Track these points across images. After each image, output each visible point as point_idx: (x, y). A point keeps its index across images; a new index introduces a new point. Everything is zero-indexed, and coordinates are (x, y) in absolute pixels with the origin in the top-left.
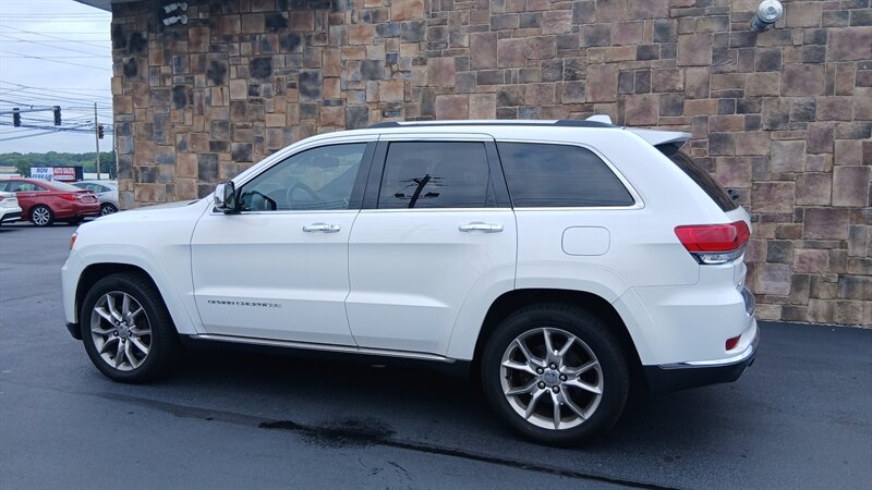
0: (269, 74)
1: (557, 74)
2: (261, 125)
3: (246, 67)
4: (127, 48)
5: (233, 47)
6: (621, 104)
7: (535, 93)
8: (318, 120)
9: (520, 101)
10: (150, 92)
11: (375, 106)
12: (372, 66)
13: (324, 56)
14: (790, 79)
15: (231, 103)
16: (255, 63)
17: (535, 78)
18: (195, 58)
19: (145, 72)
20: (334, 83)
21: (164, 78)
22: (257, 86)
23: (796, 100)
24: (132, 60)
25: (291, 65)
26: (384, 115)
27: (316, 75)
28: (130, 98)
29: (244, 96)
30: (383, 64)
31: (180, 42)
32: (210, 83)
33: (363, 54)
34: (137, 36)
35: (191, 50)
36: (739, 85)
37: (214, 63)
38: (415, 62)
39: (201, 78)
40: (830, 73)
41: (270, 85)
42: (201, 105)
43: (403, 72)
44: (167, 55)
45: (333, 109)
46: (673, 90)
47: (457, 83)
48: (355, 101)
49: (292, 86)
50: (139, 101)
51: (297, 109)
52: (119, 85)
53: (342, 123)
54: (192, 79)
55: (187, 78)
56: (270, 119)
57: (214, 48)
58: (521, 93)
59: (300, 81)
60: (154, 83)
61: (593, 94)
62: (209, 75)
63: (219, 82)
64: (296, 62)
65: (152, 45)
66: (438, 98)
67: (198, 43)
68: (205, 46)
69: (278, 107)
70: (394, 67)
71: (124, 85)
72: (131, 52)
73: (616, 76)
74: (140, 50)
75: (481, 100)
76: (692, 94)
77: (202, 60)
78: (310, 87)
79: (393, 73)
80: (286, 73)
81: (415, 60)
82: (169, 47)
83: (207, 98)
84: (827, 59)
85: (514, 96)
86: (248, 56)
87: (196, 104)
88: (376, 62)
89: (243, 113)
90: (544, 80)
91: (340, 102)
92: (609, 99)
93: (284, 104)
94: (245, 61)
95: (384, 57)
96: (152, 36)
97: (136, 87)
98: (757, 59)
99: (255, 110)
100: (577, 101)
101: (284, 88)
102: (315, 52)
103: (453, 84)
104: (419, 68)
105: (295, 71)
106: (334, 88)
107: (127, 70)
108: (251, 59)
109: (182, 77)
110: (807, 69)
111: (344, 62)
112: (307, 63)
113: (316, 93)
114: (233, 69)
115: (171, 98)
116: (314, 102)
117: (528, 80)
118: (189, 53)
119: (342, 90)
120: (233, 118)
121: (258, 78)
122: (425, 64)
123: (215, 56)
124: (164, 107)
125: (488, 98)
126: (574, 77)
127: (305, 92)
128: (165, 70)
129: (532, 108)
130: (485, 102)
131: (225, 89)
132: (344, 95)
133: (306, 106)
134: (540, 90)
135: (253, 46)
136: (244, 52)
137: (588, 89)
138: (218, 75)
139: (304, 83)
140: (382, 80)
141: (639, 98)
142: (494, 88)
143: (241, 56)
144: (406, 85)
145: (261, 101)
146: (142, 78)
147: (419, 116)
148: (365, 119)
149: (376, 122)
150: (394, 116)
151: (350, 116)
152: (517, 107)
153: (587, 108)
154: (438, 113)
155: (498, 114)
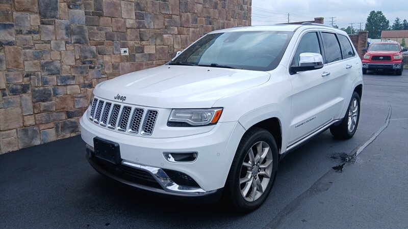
6: (181, 16)
7: (151, 5)
8: (12, 6)
9: (146, 9)
14: (220, 13)
23: (221, 21)
36: (209, 13)
40: (226, 12)
46: (194, 13)
53: (36, 9)
58: (145, 5)
61: (172, 10)
75: (127, 6)
76: (199, 15)
84: (226, 7)
85: (142, 5)
92: (177, 13)
98: (213, 4)
100: (167, 13)
110: (223, 10)
125: (131, 5)
130: (129, 7)
134: (153, 4)
137: (170, 7)
141: (186, 14)
147: (93, 11)
148: (56, 9)
149: (64, 12)
150: (76, 8)
151: (42, 4)
152: (144, 12)
153: (170, 17)
154: (105, 10)
155: (136, 15)
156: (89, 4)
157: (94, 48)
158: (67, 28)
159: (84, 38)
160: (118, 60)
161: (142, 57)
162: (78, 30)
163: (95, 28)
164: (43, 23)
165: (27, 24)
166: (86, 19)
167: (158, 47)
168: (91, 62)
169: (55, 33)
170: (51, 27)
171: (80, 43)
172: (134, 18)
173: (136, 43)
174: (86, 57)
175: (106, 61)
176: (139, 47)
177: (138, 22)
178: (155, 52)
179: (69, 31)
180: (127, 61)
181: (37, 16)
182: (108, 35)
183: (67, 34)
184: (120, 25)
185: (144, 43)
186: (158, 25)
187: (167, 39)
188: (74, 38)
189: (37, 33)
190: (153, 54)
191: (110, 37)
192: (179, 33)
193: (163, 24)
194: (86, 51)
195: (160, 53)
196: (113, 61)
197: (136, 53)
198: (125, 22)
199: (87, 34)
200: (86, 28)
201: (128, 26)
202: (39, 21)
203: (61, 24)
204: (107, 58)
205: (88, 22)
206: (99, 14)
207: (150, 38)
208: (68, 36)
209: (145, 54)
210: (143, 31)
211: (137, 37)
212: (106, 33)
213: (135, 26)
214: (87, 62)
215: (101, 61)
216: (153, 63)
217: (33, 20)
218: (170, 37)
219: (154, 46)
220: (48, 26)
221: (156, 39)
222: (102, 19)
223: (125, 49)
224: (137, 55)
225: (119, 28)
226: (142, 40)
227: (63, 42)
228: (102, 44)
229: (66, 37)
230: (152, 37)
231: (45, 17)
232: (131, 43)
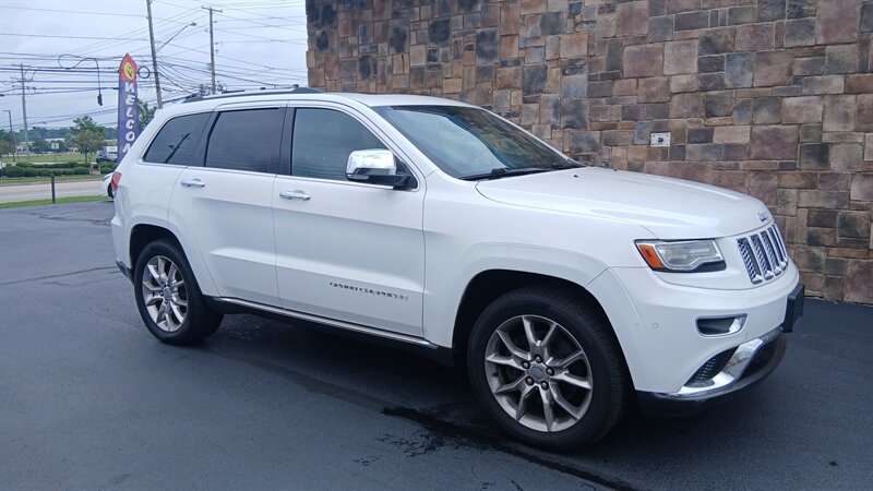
0: (447, 37)
1: (778, 12)
2: (439, 91)
3: (426, 31)
4: (320, 20)
5: (413, 12)
6: (864, 44)
7: (748, 36)
8: (494, 83)
9: (730, 46)
10: (338, 63)
11: (555, 64)
12: (553, 19)
13: (503, 13)
15: (411, 70)
16: (434, 27)
17: (748, 17)
18: (379, 26)
19: (335, 43)
20: (512, 42)
21: (351, 48)
22: (435, 51)
24: (324, 33)
25: (469, 25)
26: (564, 74)
27: (494, 34)
28: (322, 70)
29: (423, 63)
30: (565, 15)
31: (365, 12)
32: (393, 50)
33: (543, 6)
34: (328, 7)
35: (375, 19)
37: (396, 30)
38: (602, 10)
39: (384, 47)
41: (448, 48)
42: (383, 73)
43: (587, 22)
44: (354, 24)
45: (510, 70)
47: (650, 30)
48: (534, 60)
49: (470, 48)
50: (330, 73)
51: (473, 73)
52: (313, 60)
53: (519, 85)
54: (376, 47)
55: (372, 48)
56: (447, 84)
57: (396, 14)
58: (730, 38)
59: (478, 42)
60: (342, 55)
61: (826, 33)
62: (391, 44)
63: (400, 49)
64: (473, 21)
65: (341, 16)
66: (627, 49)
67: (381, 11)
68: (388, 14)
69: (455, 72)
70: (578, 18)
71: (317, 58)
72: (323, 24)
73: (858, 10)
74: (331, 22)
75: (679, 49)
77: (385, 28)
78: (487, 48)
79: (576, 24)
80: (464, 35)
81: (601, 8)
82: (356, 17)
83: (389, 67)
85: (721, 41)
86: (428, 20)
87: (379, 73)
88: (558, 14)
89: (422, 80)
90: (761, 19)
91: (517, 62)
92: (847, 39)
93: (461, 68)
94: (425, 25)
95: (566, 7)
96: (341, 7)
97: (327, 59)
99: (433, 76)
100: (803, 43)
101: (461, 51)
102: (493, 9)
103: (645, 30)
104: (606, 16)
105: (473, 32)
106: (511, 47)
107: (319, 43)
108: (431, 23)
109: (367, 47)
111: (523, 17)
112: (485, 23)
113: (493, 54)
114: (413, 34)
115: (358, 69)
116: (490, 64)
117: (740, 20)
118: (374, 22)
119: (520, 49)
120: (412, 85)
121: (437, 43)
122: (613, 11)
123: (396, 22)
124: (351, 78)
125: (688, 45)
126: (800, 14)
127: (482, 54)
128: (352, 40)
129: (744, 55)
130: (685, 51)
131: (406, 56)
132: (522, 53)
133: (484, 68)
134: (756, 32)
135: (433, 9)
136: (423, 16)
137: (819, 27)
138: (399, 42)
139: (481, 44)
140: (564, 33)
142: (696, 33)
143: (421, 20)
144: (591, 37)
145: (439, 66)
146: (332, 50)
147: (604, 71)
148: (544, 79)
149: (556, 82)
150: (575, 73)
151: (527, 76)
152: (725, 55)
153: (818, 51)
154: (627, 67)
155: (699, 64)
156: (597, 62)
157: (596, 135)
158: (556, 106)
159: (581, 119)
160: (642, 156)
161: (702, 152)
162: (572, 106)
163: (604, 100)
164: (525, 101)
165: (507, 105)
166: (589, 88)
167: (757, 130)
168: (588, 158)
169: (539, 114)
170: (534, 107)
171: (573, 128)
172: (696, 70)
173: (690, 122)
174: (580, 150)
175: (615, 157)
176: (698, 131)
177: (705, 78)
178: (747, 140)
179: (559, 109)
180: (664, 158)
181: (520, 92)
182: (626, 111)
183: (555, 115)
184: (653, 89)
185: (715, 120)
186: (766, 77)
187: (797, 107)
188: (565, 119)
189: (518, 116)
190: (739, 145)
191: (630, 115)
192: (850, 90)
193: (786, 71)
194: (581, 140)
195: (764, 143)
196: (630, 157)
197: (689, 142)
198: (668, 82)
199: (586, 113)
200: (585, 102)
201: (674, 88)
202: (520, 98)
203: (547, 101)
204: (618, 152)
205: (591, 94)
206: (614, 74)
207: (736, 108)
208: (557, 118)
209: (716, 146)
210: (715, 96)
211: (695, 109)
212: (623, 108)
213: (695, 87)
214: (580, 158)
215: (607, 157)
216: (736, 167)
217: (515, 98)
218: (808, 102)
219: (748, 128)
220: (530, 105)
221: (756, 110)
222: (617, 83)
223: (663, 135)
224: (690, 147)
225: (653, 95)
226: (710, 114)
227: (549, 126)
228: (614, 127)
229: (553, 120)
230: (743, 106)
231: (528, 92)
232: (678, 123)
